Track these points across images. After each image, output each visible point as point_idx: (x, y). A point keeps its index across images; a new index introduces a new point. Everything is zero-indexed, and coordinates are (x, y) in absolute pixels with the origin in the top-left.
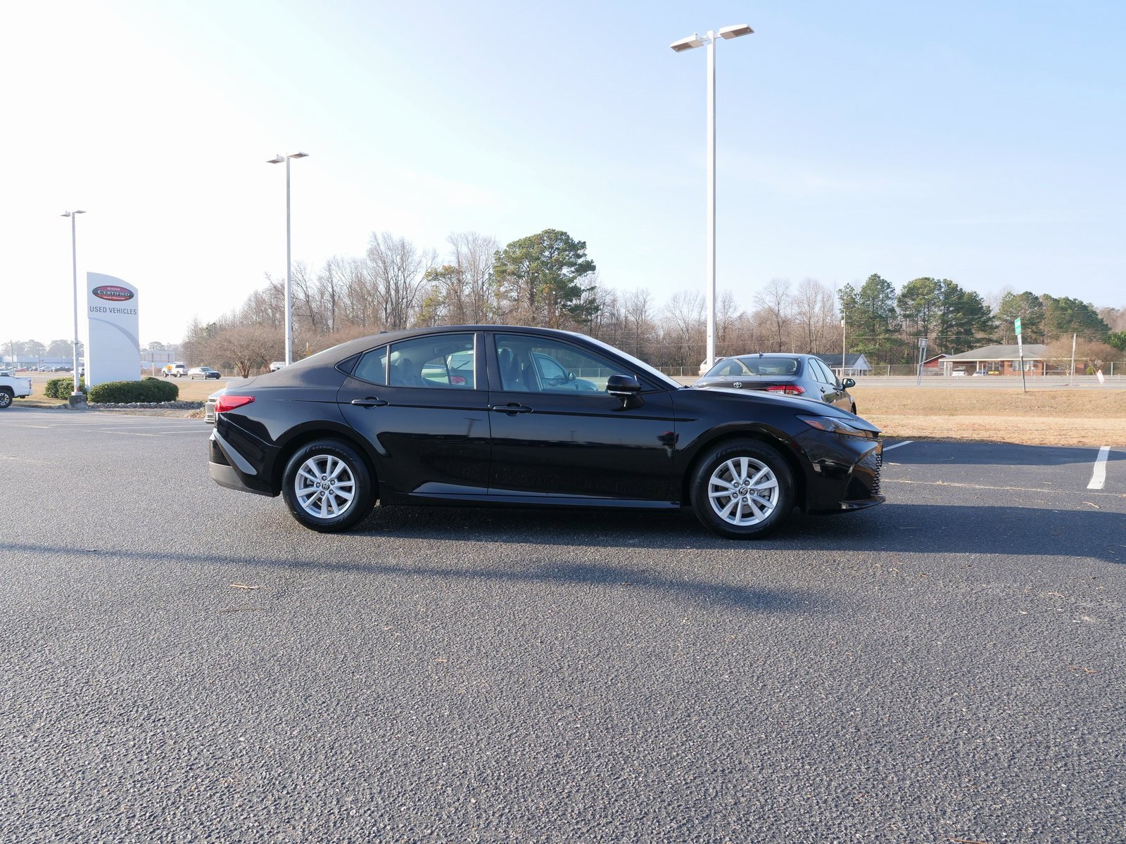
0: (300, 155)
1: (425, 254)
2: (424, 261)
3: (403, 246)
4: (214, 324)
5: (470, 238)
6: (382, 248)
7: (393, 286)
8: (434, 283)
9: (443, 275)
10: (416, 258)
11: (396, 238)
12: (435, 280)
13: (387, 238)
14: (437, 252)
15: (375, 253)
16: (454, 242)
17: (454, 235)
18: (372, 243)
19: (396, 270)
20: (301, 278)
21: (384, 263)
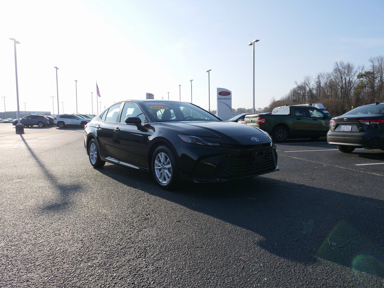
0: (257, 41)
1: (359, 68)
2: (358, 71)
3: (349, 66)
4: (279, 101)
5: (380, 59)
6: (340, 67)
7: (344, 82)
8: (361, 79)
9: (365, 75)
10: (354, 70)
11: (346, 63)
12: (361, 78)
13: (342, 64)
14: (364, 66)
15: (337, 70)
16: (372, 61)
17: (372, 58)
18: (335, 66)
19: (345, 76)
20: (308, 83)
21: (341, 74)
